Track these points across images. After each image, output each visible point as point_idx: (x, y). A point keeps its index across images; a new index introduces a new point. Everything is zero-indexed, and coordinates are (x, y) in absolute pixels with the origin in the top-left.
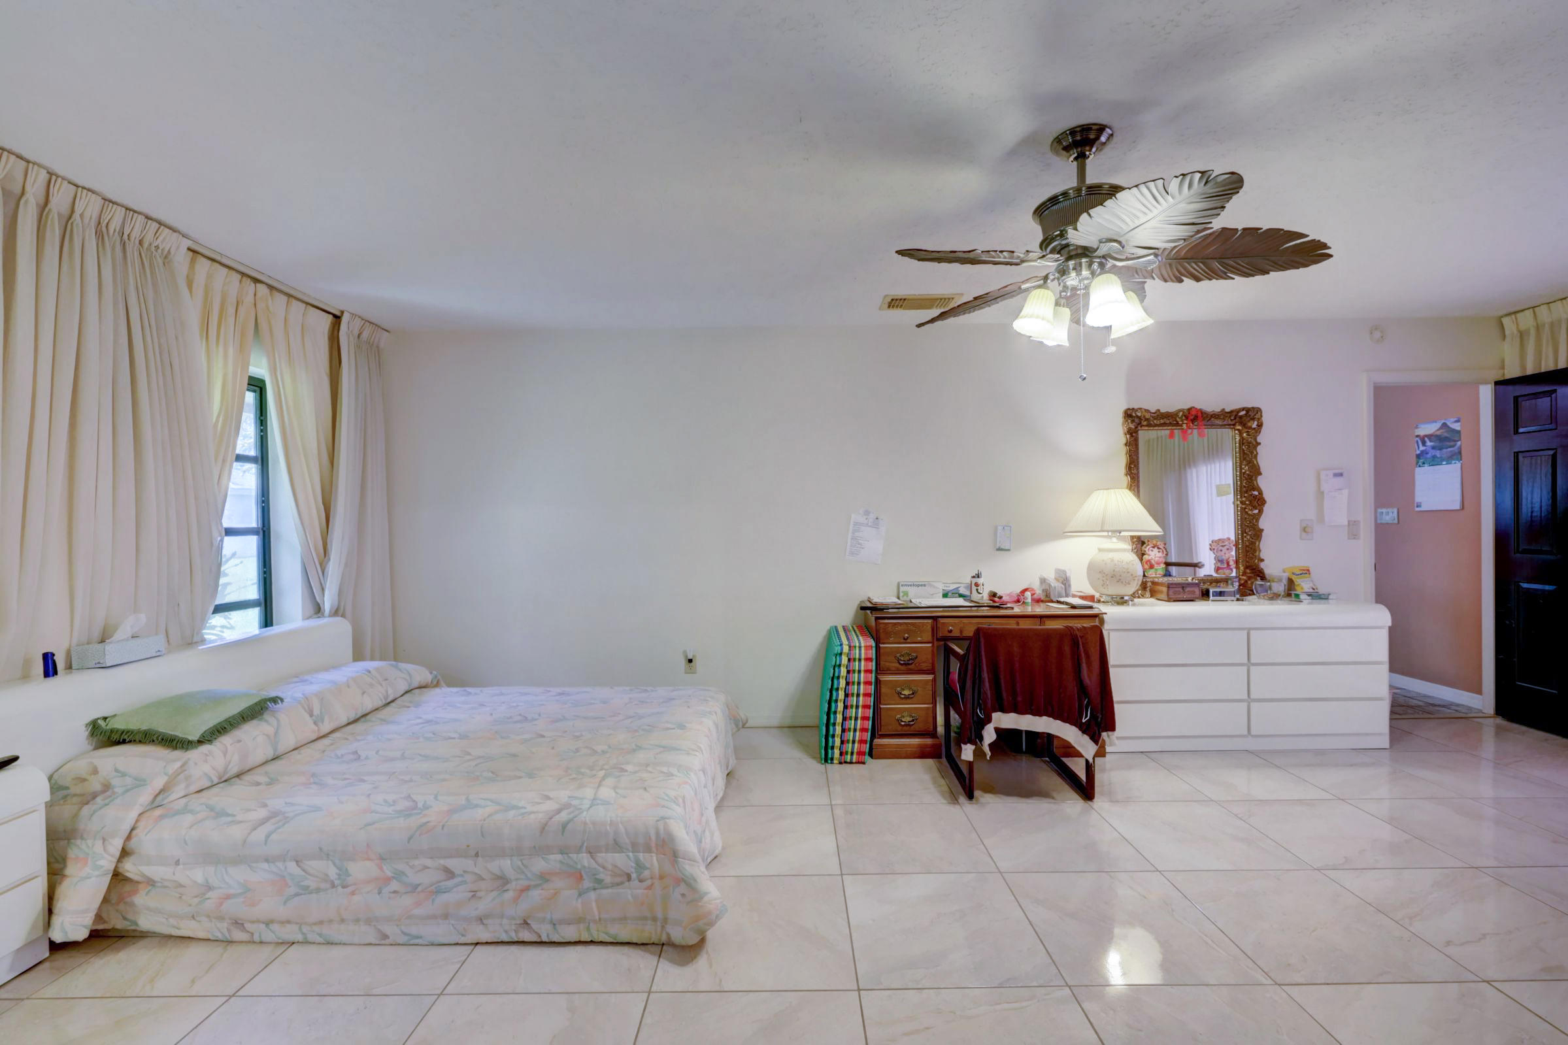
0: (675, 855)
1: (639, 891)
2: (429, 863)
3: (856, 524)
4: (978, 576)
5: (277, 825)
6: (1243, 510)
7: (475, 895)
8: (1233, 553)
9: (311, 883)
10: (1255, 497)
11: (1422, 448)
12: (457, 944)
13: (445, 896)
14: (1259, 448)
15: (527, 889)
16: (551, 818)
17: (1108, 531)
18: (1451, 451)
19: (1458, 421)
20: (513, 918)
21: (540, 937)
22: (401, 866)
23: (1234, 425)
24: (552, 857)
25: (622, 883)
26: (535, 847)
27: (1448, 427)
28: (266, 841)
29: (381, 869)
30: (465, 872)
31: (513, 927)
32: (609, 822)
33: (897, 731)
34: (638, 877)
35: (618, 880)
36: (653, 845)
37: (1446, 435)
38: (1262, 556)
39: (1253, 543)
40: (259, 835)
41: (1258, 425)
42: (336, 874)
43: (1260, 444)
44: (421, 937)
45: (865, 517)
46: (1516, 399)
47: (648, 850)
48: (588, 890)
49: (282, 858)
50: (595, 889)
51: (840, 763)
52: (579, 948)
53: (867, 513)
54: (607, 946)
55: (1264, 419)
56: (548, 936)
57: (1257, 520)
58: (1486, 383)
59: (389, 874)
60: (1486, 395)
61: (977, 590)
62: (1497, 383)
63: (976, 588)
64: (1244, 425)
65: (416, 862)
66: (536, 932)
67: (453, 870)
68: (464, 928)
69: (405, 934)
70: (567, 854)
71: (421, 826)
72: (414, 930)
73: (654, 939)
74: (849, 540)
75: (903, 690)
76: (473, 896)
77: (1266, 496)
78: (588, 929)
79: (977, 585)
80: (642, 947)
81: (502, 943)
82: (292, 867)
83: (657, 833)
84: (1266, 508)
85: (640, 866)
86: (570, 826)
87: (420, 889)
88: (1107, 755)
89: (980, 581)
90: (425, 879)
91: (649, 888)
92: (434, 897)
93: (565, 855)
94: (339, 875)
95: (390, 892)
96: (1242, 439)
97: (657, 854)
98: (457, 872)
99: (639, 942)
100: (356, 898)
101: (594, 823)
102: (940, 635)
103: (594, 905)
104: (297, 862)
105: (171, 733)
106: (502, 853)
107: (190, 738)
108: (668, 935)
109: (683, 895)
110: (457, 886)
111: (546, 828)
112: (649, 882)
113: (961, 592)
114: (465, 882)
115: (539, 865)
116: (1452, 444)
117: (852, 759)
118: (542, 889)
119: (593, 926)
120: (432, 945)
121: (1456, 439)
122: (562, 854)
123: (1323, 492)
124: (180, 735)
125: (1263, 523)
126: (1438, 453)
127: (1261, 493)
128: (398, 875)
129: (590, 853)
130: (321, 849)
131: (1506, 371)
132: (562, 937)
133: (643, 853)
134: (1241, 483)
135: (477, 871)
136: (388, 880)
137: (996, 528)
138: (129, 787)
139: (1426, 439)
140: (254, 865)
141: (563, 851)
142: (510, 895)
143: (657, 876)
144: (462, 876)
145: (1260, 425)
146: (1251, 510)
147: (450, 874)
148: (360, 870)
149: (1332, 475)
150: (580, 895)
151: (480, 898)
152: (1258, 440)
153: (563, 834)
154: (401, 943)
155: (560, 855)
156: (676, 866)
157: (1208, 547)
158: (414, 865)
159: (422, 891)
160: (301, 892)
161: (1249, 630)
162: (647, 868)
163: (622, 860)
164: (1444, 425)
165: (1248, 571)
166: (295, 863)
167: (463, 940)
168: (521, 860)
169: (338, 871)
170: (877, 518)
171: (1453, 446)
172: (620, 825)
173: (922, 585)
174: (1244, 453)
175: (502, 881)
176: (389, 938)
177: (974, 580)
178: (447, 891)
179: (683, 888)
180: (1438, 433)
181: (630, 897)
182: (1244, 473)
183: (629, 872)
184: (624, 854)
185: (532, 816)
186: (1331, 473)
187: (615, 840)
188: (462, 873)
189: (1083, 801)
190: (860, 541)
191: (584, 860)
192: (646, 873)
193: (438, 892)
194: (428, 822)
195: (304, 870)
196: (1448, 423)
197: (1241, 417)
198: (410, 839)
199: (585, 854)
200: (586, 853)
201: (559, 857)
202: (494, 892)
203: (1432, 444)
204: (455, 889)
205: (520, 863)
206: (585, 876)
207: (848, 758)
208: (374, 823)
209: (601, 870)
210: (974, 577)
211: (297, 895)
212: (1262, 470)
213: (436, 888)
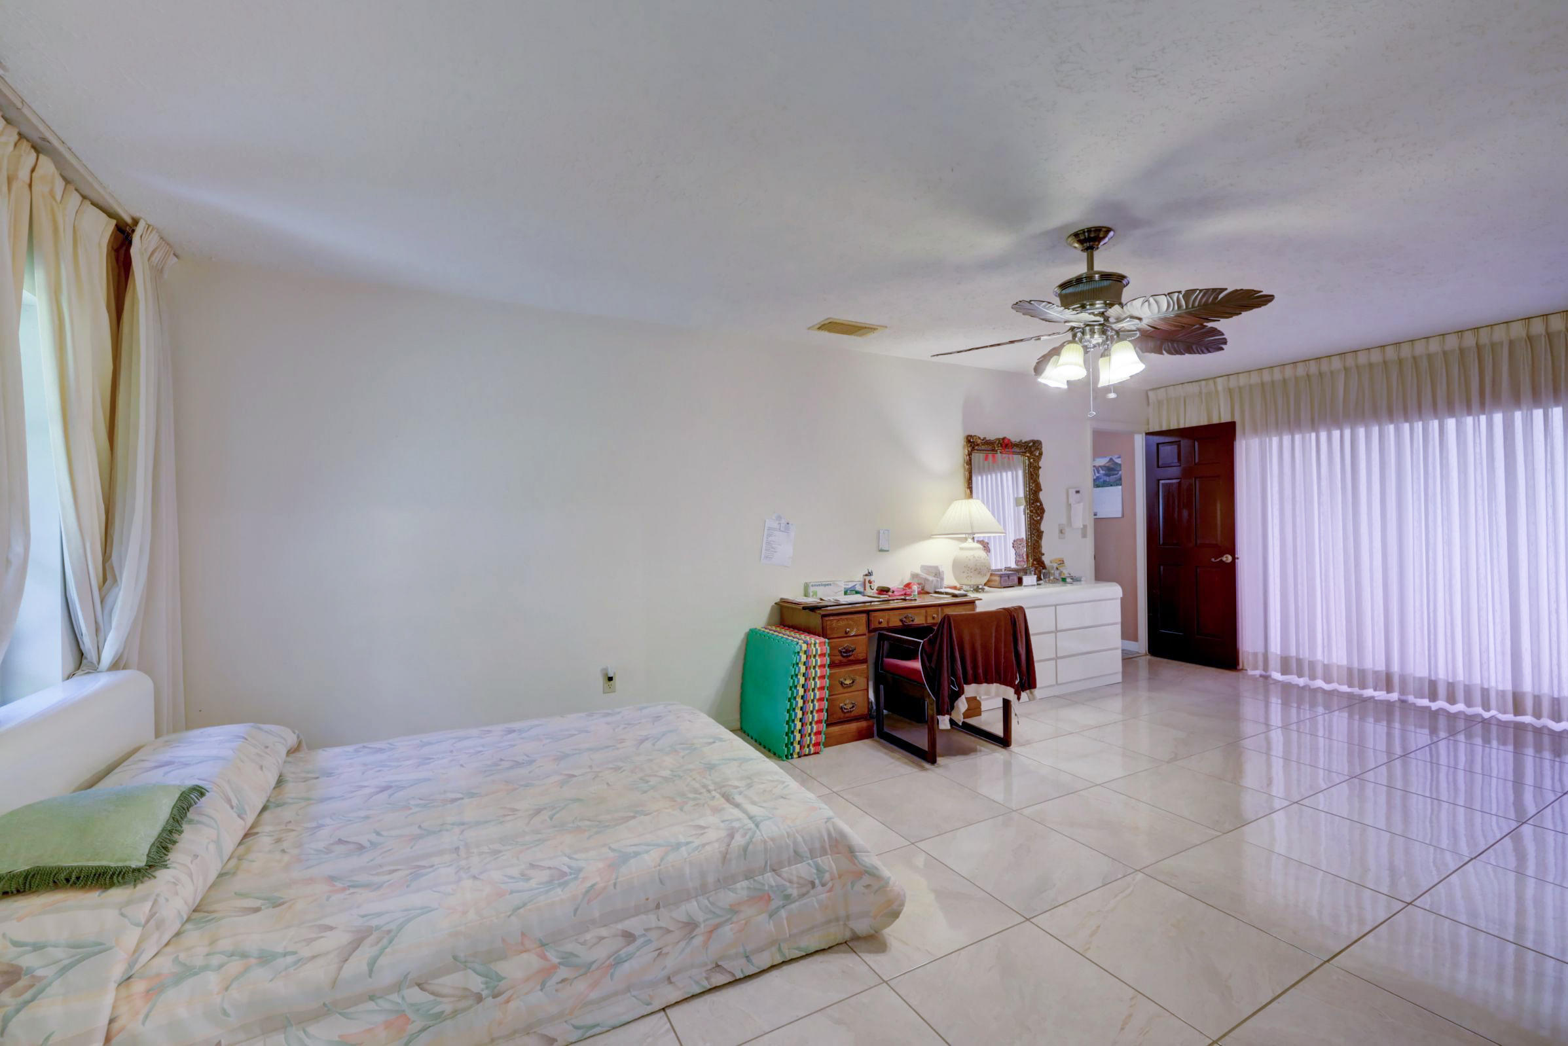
0: (851, 851)
1: (824, 896)
2: (604, 932)
3: (770, 529)
4: (870, 574)
5: (380, 945)
6: (1031, 517)
7: (661, 952)
8: (1025, 550)
9: (447, 1006)
10: (1038, 507)
11: (1097, 475)
12: (643, 1017)
13: (627, 965)
14: (1040, 471)
15: (717, 927)
16: (729, 845)
17: (966, 534)
18: (1116, 478)
19: (1119, 457)
20: (706, 965)
21: (733, 975)
22: (569, 947)
23: (1025, 453)
24: (738, 885)
25: (808, 892)
26: (719, 880)
27: (1113, 461)
28: (371, 971)
29: (543, 957)
30: (647, 930)
31: (704, 975)
32: (786, 835)
33: (840, 718)
34: (820, 882)
35: (804, 890)
36: (827, 846)
37: (1112, 466)
38: (1043, 551)
39: (1037, 542)
40: (358, 963)
41: (1039, 454)
42: (482, 983)
43: (1040, 468)
44: (598, 1025)
45: (778, 522)
46: (1158, 444)
47: (824, 852)
48: (778, 909)
49: (398, 987)
50: (784, 907)
51: (799, 757)
52: (775, 973)
53: (779, 518)
54: (798, 962)
55: (1043, 449)
56: (742, 971)
57: (1040, 524)
58: (1139, 433)
59: (556, 961)
60: (1139, 442)
61: (871, 586)
62: (1148, 434)
63: (869, 585)
64: (1031, 453)
65: (588, 936)
66: (730, 972)
67: (632, 932)
68: (649, 995)
69: (576, 1028)
70: (752, 878)
71: (587, 892)
72: (589, 1020)
73: (839, 939)
74: (764, 545)
75: (845, 680)
76: (659, 954)
77: (1045, 506)
78: (780, 950)
79: (870, 582)
80: (830, 950)
81: (694, 997)
82: (415, 995)
83: (829, 835)
84: (1045, 515)
85: (819, 870)
86: (751, 847)
87: (594, 967)
88: (982, 713)
89: (872, 578)
90: (601, 953)
91: (830, 890)
92: (612, 970)
93: (752, 881)
94: (486, 983)
95: (557, 983)
96: (1030, 463)
97: (831, 855)
98: (637, 933)
99: (826, 947)
100: (512, 1005)
101: (773, 840)
102: (872, 627)
103: (785, 922)
104: (419, 985)
105: (91, 864)
106: (683, 896)
107: (134, 864)
108: (852, 930)
109: (868, 886)
110: (638, 949)
111: (728, 856)
112: (830, 884)
113: (857, 589)
114: (650, 941)
115: (727, 898)
116: (1116, 472)
117: (810, 750)
118: (731, 924)
119: (784, 947)
120: (614, 1028)
121: (1118, 469)
122: (747, 879)
123: (1070, 505)
124: (113, 864)
125: (1043, 527)
126: (1107, 479)
127: (1041, 504)
128: (567, 959)
129: (774, 870)
130: (455, 958)
131: (1150, 426)
132: (758, 968)
133: (820, 856)
134: (1030, 496)
135: (662, 924)
136: (554, 968)
137: (879, 533)
138: (66, 962)
139: (1100, 469)
140: (352, 1010)
141: (749, 875)
142: (698, 941)
143: (837, 876)
144: (644, 935)
145: (1041, 454)
146: (1036, 517)
147: (629, 937)
148: (514, 969)
149: (1074, 492)
150: (771, 916)
151: (668, 953)
152: (1040, 465)
153: (745, 859)
154: (574, 1041)
155: (746, 881)
156: (856, 861)
157: (1011, 545)
158: (585, 941)
159: (598, 968)
160: (431, 1023)
161: (1056, 606)
162: (827, 871)
163: (803, 870)
164: (1111, 460)
165: (1035, 563)
166: (417, 988)
167: (649, 1009)
168: (708, 899)
169: (483, 979)
170: (788, 523)
171: (1117, 474)
172: (797, 835)
173: (828, 585)
174: (1032, 475)
175: (691, 926)
176: (557, 1041)
177: (868, 578)
178: (630, 957)
179: (866, 880)
180: (1107, 465)
181: (815, 904)
182: (1032, 489)
183: (812, 879)
184: (804, 863)
185: (708, 848)
186: (1074, 491)
187: (795, 852)
188: (644, 932)
189: (1003, 750)
190: (773, 546)
191: (770, 879)
192: (827, 876)
193: (619, 962)
194: (593, 886)
195: (433, 993)
196: (1114, 459)
197: (1030, 447)
198: (576, 910)
199: (769, 874)
200: (770, 872)
201: (745, 884)
202: (681, 943)
203: (1104, 472)
204: (638, 953)
205: (706, 902)
206: (773, 896)
207: (806, 751)
208: (525, 905)
209: (788, 884)
210: (866, 575)
211: (424, 1029)
212: (1042, 487)
213: (615, 959)
